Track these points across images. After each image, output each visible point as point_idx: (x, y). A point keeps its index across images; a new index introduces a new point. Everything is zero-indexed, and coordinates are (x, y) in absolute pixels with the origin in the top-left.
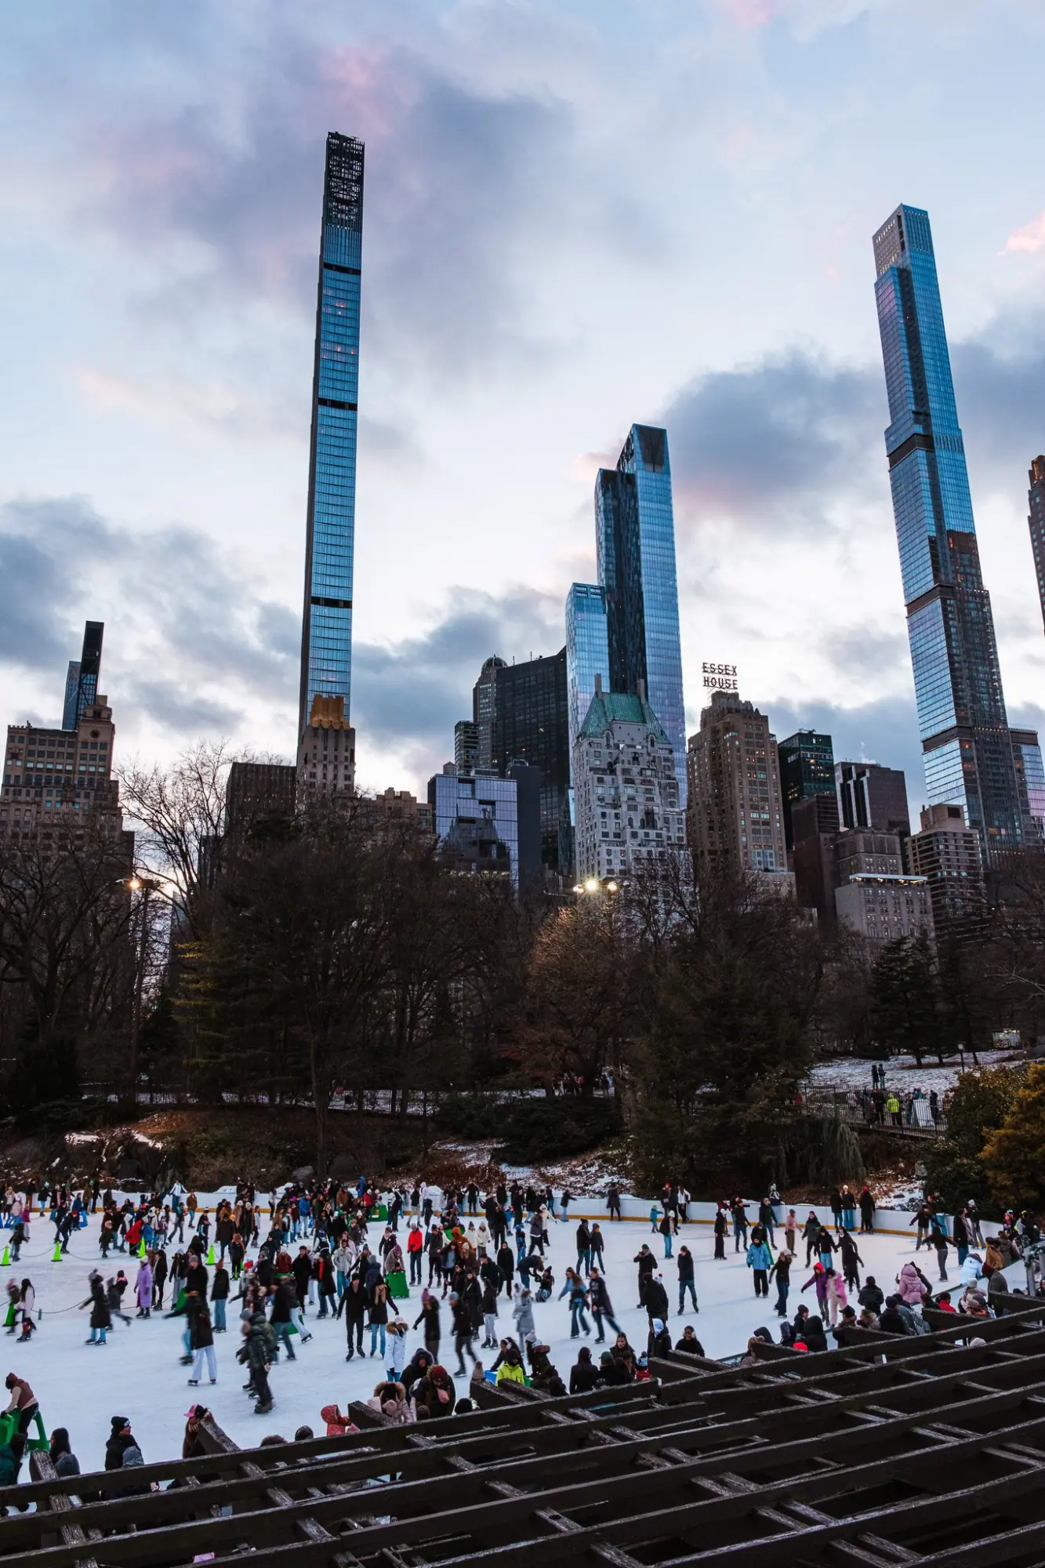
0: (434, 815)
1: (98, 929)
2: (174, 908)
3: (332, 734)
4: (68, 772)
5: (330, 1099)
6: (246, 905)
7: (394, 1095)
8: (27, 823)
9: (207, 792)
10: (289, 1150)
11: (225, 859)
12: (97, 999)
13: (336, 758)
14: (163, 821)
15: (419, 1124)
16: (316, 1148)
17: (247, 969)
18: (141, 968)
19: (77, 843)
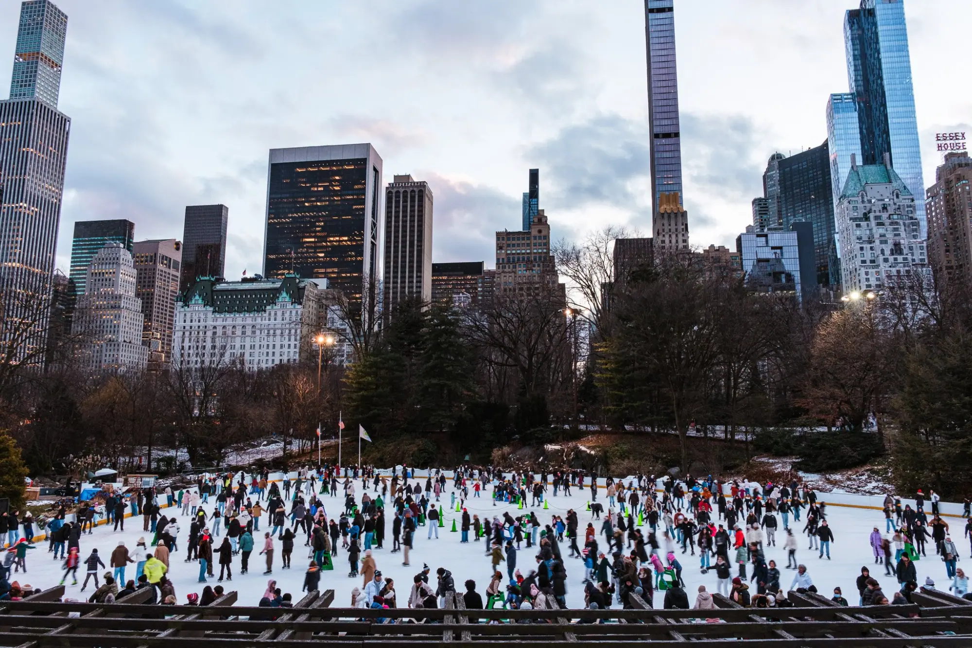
0: (741, 259)
1: (551, 338)
2: (590, 324)
3: (673, 216)
4: (528, 253)
5: (687, 430)
6: (627, 319)
7: (726, 428)
8: (510, 283)
9: (603, 257)
10: (665, 458)
11: (616, 295)
12: (554, 374)
13: (676, 230)
14: (580, 276)
15: (743, 446)
16: (681, 457)
17: (633, 356)
18: (575, 357)
19: (536, 291)
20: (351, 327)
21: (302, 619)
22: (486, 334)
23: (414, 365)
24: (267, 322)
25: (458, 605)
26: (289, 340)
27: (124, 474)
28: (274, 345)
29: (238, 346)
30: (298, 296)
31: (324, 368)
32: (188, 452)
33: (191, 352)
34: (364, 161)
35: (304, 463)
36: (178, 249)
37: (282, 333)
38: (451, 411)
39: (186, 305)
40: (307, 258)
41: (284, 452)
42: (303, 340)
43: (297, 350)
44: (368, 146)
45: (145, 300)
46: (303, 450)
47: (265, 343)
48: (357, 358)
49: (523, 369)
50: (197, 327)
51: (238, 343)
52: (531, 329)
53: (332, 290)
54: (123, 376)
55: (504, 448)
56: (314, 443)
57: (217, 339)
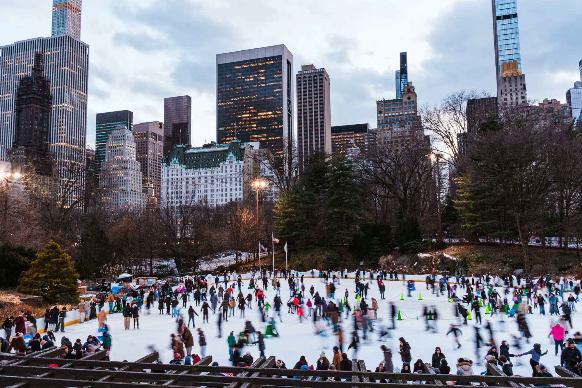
0: (571, 108)
1: (420, 176)
2: (449, 164)
3: (513, 79)
4: (401, 115)
5: (529, 241)
6: (480, 160)
7: (561, 239)
8: (388, 137)
10: (511, 262)
11: (470, 142)
12: (423, 202)
13: (516, 89)
14: (441, 129)
15: (575, 252)
16: (524, 261)
17: (484, 187)
18: (439, 189)
19: (408, 143)
20: (277, 175)
21: (255, 376)
22: (372, 175)
23: (322, 199)
24: (221, 174)
25: (361, 369)
26: (236, 185)
27: (136, 277)
28: (226, 189)
29: (203, 191)
30: (240, 155)
31: (260, 203)
32: (175, 262)
33: (173, 196)
34: (281, 57)
35: (250, 268)
36: (161, 127)
37: (231, 180)
38: (349, 231)
39: (168, 165)
40: (245, 128)
41: (237, 261)
42: (245, 185)
43: (242, 192)
44: (282, 47)
45: (143, 163)
46: (249, 260)
47: (220, 188)
48: (282, 196)
49: (400, 200)
50: (176, 179)
51: (203, 189)
52: (405, 170)
53: (263, 150)
54: (132, 213)
55: (388, 256)
56: (256, 255)
57: (189, 187)
